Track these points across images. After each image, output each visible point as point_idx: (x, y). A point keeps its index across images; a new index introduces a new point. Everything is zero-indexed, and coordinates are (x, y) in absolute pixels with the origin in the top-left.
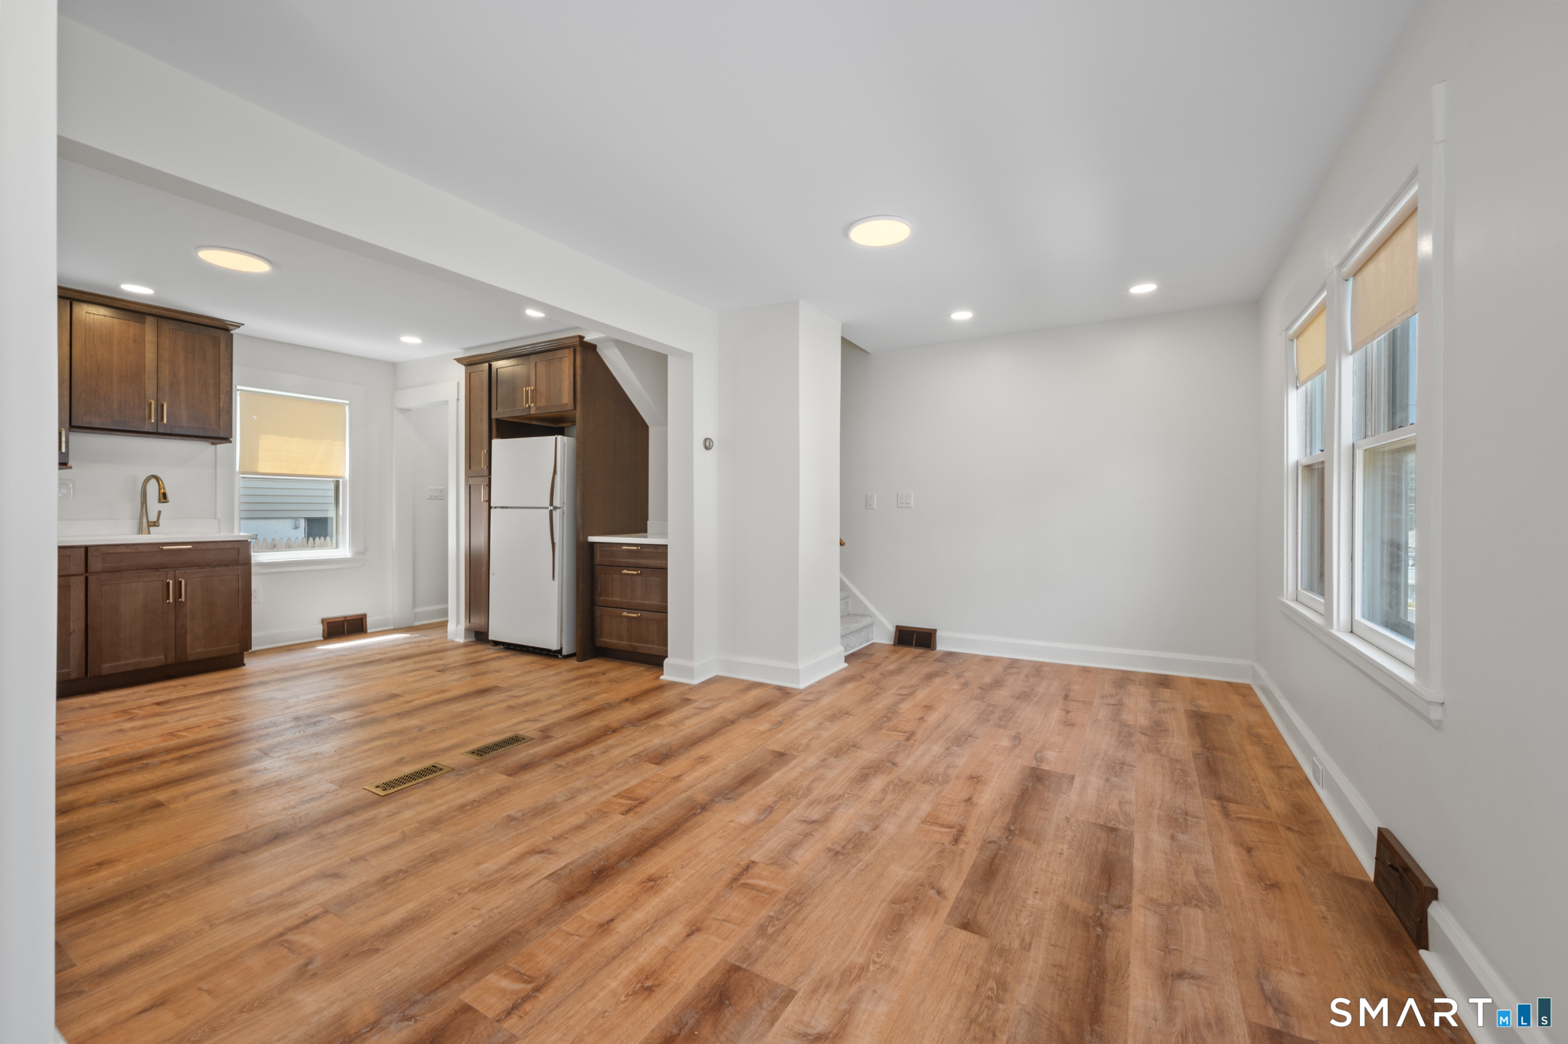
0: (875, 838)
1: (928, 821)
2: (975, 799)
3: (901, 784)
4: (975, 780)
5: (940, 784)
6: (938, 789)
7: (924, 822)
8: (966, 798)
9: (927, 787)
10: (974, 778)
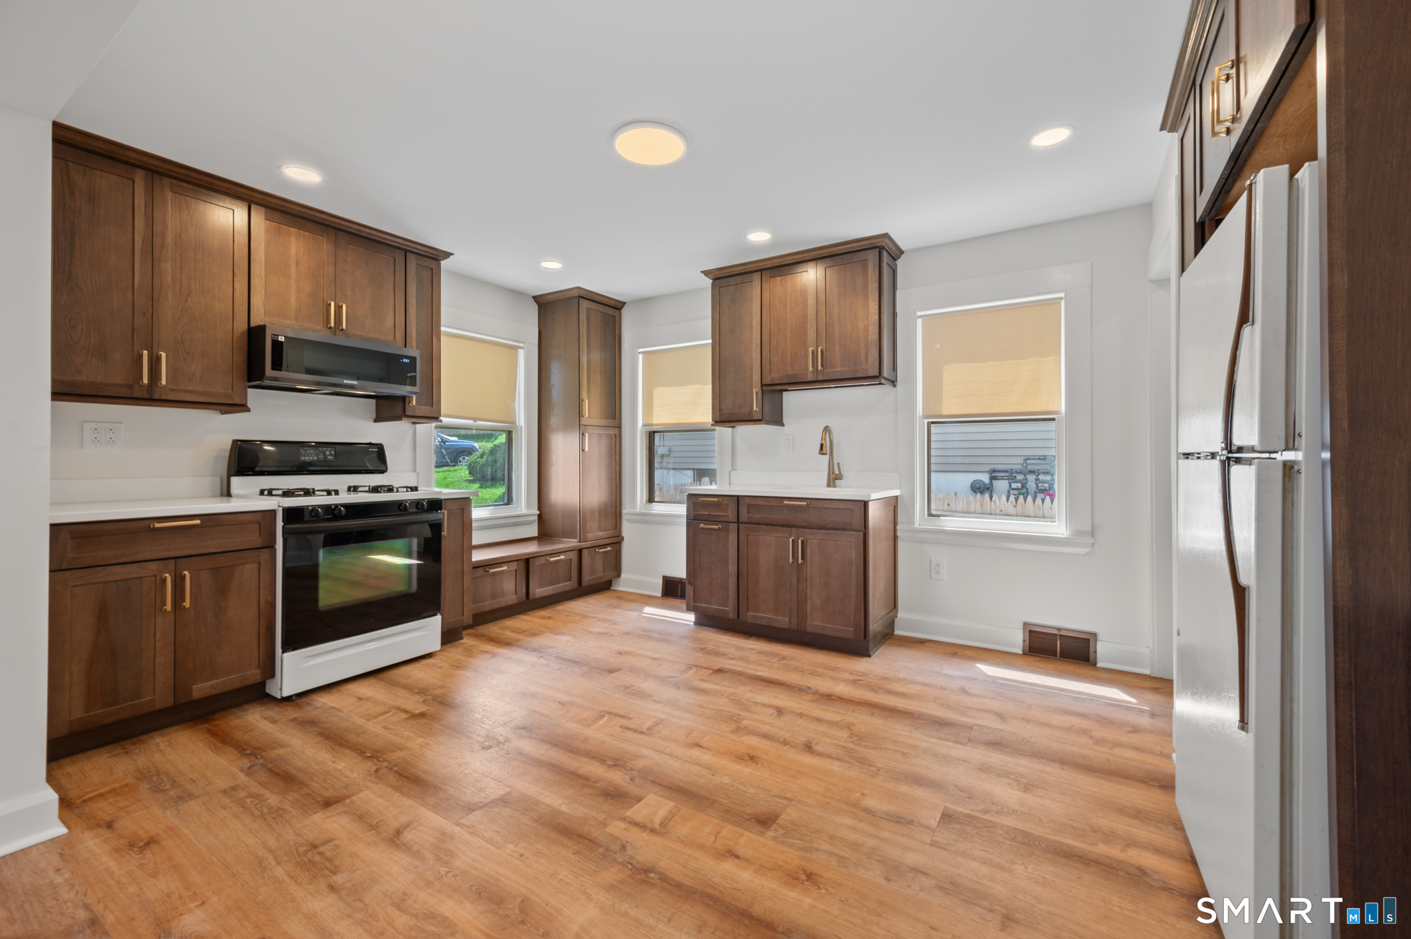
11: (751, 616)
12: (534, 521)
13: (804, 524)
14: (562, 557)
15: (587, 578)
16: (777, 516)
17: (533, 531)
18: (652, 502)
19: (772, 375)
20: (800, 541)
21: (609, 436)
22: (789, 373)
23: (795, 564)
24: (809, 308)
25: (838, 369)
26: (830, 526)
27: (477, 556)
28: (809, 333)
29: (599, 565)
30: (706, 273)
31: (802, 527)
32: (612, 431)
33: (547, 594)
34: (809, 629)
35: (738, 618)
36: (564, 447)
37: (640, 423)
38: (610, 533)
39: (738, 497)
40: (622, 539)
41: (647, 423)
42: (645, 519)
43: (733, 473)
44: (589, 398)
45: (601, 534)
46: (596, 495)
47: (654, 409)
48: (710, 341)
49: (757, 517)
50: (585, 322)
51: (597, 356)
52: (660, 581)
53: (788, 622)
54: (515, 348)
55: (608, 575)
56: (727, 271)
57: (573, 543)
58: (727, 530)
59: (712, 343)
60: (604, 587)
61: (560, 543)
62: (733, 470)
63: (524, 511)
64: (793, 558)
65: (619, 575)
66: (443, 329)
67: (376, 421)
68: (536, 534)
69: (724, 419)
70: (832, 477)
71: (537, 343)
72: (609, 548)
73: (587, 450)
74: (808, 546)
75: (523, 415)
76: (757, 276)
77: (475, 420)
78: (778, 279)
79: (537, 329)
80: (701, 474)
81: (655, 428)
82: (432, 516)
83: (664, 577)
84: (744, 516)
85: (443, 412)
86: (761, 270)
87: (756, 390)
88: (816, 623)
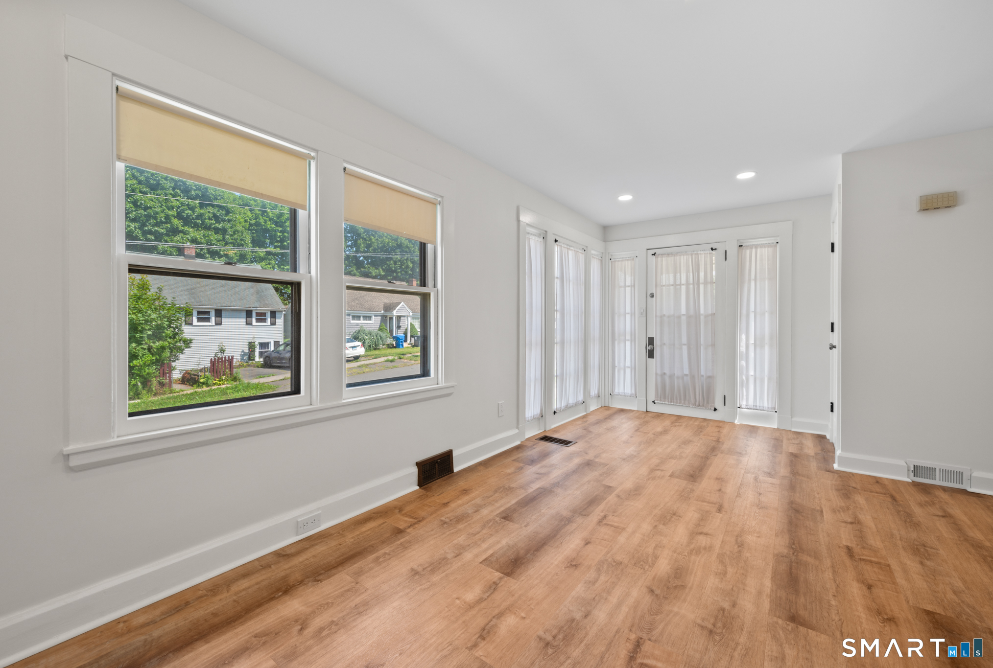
0: (654, 521)
1: (621, 529)
2: (583, 543)
3: (642, 563)
4: (574, 563)
5: (607, 560)
6: (609, 555)
7: (624, 529)
8: (589, 546)
9: (618, 558)
10: (574, 565)
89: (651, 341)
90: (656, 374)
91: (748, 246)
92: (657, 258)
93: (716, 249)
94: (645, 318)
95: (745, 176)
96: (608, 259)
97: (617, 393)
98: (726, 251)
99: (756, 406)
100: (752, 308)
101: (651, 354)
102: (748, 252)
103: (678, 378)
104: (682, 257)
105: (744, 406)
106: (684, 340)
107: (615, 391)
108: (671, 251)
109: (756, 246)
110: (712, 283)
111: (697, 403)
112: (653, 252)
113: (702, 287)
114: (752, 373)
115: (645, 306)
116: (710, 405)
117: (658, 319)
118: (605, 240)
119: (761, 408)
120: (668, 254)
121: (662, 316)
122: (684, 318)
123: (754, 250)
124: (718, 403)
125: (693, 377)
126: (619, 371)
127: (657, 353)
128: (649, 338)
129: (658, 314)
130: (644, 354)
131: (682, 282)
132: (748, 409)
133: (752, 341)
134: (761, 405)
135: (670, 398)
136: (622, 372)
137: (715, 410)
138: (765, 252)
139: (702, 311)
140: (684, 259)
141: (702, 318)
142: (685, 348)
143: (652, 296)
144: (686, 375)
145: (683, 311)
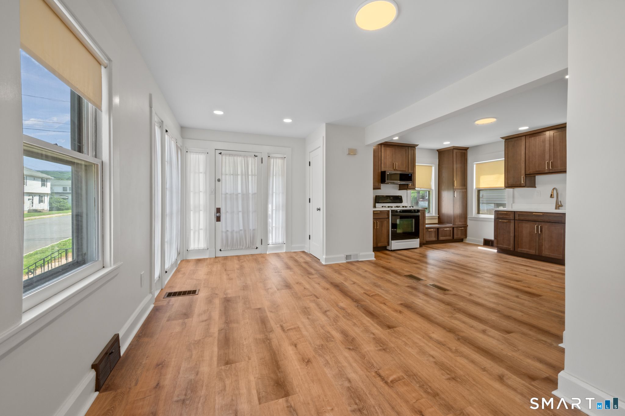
11: (519, 250)
12: (437, 218)
13: (541, 221)
14: (448, 229)
15: (455, 237)
16: (530, 218)
17: (436, 221)
18: (479, 214)
19: (530, 171)
20: (540, 226)
21: (463, 192)
22: (537, 170)
23: (538, 234)
24: (546, 147)
25: (559, 168)
26: (552, 222)
27: (427, 226)
28: (546, 156)
29: (459, 233)
30: (502, 138)
31: (541, 222)
32: (464, 190)
33: (443, 239)
34: (543, 255)
35: (514, 250)
36: (447, 196)
37: (474, 187)
38: (463, 223)
39: (514, 212)
40: (468, 226)
41: (477, 187)
42: (476, 219)
43: (513, 204)
44: (456, 180)
45: (460, 223)
46: (458, 211)
47: (480, 183)
48: (504, 159)
49: (522, 218)
50: (455, 157)
51: (459, 166)
52: (483, 240)
53: (535, 252)
54: (431, 166)
55: (462, 237)
56: (511, 137)
57: (451, 225)
58: (510, 222)
59: (505, 160)
60: (461, 240)
61: (446, 225)
62: (513, 203)
63: (434, 215)
64: (537, 232)
65: (466, 237)
66: (416, 164)
67: (399, 190)
68: (437, 222)
69: (509, 186)
70: (557, 206)
71: (438, 164)
72: (463, 228)
73: (456, 196)
74: (543, 228)
75: (433, 186)
76: (523, 138)
77: (421, 188)
78: (533, 138)
79: (438, 160)
80: (498, 205)
81: (481, 189)
82: (417, 214)
83: (484, 239)
84: (517, 218)
85: (416, 187)
86: (525, 136)
87: (523, 177)
88: (546, 253)
89: (218, 210)
90: (222, 232)
91: (272, 157)
92: (223, 156)
93: (257, 156)
94: (214, 195)
95: (288, 121)
96: (185, 152)
97: (193, 249)
98: (262, 158)
99: (276, 242)
100: (274, 191)
101: (218, 219)
102: (272, 160)
103: (236, 232)
104: (238, 158)
105: (270, 244)
106: (240, 209)
107: (191, 247)
108: (233, 153)
109: (276, 158)
110: (255, 175)
111: (247, 246)
112: (220, 152)
113: (250, 177)
114: (274, 225)
115: (214, 187)
116: (254, 246)
117: (223, 196)
118: (183, 136)
119: (279, 243)
120: (230, 155)
121: (226, 194)
122: (240, 196)
123: (275, 160)
124: (258, 244)
125: (245, 231)
126: (194, 233)
127: (223, 218)
128: (217, 208)
129: (223, 192)
130: (214, 219)
131: (239, 173)
132: (273, 244)
133: (274, 208)
134: (278, 241)
135: (231, 246)
136: (197, 233)
137: (257, 248)
138: (279, 161)
139: (250, 192)
140: (239, 159)
141: (250, 196)
142: (240, 214)
143: (219, 180)
144: (241, 230)
145: (240, 191)
